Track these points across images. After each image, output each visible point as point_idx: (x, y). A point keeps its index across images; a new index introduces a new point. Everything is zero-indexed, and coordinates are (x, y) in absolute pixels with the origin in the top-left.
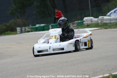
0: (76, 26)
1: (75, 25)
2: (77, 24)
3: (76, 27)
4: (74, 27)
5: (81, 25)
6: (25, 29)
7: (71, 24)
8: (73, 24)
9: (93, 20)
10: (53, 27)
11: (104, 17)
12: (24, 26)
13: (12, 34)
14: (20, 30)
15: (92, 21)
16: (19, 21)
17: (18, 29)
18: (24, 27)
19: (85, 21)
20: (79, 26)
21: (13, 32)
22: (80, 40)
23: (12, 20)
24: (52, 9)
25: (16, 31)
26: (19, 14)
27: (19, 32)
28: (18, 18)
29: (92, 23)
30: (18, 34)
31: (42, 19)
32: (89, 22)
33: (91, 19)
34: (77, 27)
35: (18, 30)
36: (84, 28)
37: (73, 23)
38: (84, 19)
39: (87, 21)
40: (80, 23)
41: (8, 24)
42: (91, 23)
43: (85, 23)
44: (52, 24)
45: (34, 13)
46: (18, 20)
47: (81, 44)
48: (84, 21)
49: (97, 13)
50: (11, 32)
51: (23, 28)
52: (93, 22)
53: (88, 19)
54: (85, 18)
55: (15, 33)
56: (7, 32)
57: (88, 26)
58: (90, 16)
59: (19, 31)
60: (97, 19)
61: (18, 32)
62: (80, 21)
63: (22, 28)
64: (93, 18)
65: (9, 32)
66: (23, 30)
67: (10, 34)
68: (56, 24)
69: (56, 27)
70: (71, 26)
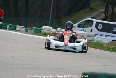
1: (33, 31)
2: (35, 30)
3: (33, 33)
4: (31, 32)
5: (38, 32)
7: (29, 29)
8: (31, 29)
9: (51, 30)
10: (11, 27)
11: (62, 30)
15: (50, 31)
20: (36, 32)
24: (14, 9)
32: (47, 32)
33: (50, 28)
36: (41, 36)
37: (32, 28)
38: (42, 27)
40: (38, 30)
42: (49, 33)
43: (42, 31)
44: (10, 25)
48: (42, 29)
49: (56, 24)
54: (44, 27)
60: (55, 30)
62: (38, 28)
68: (15, 25)
69: (13, 28)
70: (29, 31)
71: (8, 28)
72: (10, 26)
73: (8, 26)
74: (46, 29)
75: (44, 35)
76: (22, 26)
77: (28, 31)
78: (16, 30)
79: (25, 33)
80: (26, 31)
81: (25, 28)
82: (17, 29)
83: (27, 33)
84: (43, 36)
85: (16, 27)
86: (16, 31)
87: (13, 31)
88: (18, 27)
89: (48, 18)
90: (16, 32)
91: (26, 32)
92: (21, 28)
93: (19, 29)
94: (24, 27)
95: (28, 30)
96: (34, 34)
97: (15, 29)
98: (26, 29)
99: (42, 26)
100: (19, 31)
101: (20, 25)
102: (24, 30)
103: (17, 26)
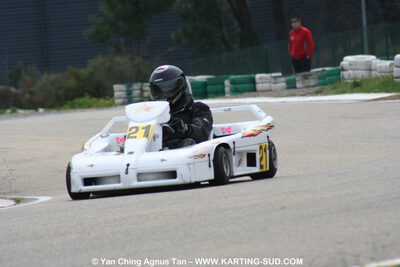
0: (314, 86)
1: (312, 82)
2: (320, 78)
3: (315, 89)
4: (308, 87)
5: (331, 82)
6: (142, 91)
7: (297, 79)
8: (306, 78)
9: (373, 67)
10: (238, 86)
12: (137, 81)
13: (99, 107)
14: (123, 94)
15: (371, 70)
16: (122, 62)
17: (119, 89)
18: (139, 84)
19: (345, 67)
20: (325, 84)
21: (102, 100)
22: (232, 146)
23: (99, 60)
24: (236, 23)
25: (112, 96)
26: (122, 40)
27: (120, 101)
28: (119, 51)
29: (370, 75)
30: (116, 105)
31: (200, 59)
32: (361, 74)
33: (368, 62)
34: (317, 88)
35: (116, 94)
36: (344, 92)
37: (307, 73)
38: (342, 63)
39: (353, 67)
40: (330, 74)
41: (84, 72)
42: (367, 77)
43: (345, 74)
44: (233, 77)
45: (173, 35)
46: (118, 59)
47: (234, 159)
48: (343, 70)
50: (94, 99)
51: (136, 87)
52: (374, 73)
53: (355, 63)
54: (348, 60)
55: (107, 102)
56: (81, 100)
57: (357, 86)
58: (362, 53)
59: (120, 98)
60: (388, 63)
61: (117, 101)
62: (328, 69)
63: (130, 86)
64: (374, 57)
65: (87, 99)
66: (136, 93)
67: (89, 106)
68: (247, 76)
69: (246, 86)
70: (298, 85)
71: (227, 89)
72: (233, 82)
73: (227, 83)
74: (358, 67)
75: (355, 90)
76: (274, 75)
77: (295, 87)
78: (254, 90)
79: (287, 96)
80: (291, 85)
81: (283, 79)
82: (259, 86)
83: (293, 95)
84: (352, 92)
85: (253, 81)
86: (255, 96)
87: (246, 97)
88: (261, 78)
89: (357, 25)
90: (258, 96)
91: (292, 91)
92: (273, 80)
93: (266, 86)
94: (280, 74)
95: (294, 82)
96: (317, 93)
97: (251, 88)
98: (287, 82)
99: (342, 60)
100: (268, 92)
101: (267, 72)
102: (284, 84)
103: (258, 76)
